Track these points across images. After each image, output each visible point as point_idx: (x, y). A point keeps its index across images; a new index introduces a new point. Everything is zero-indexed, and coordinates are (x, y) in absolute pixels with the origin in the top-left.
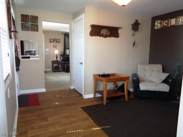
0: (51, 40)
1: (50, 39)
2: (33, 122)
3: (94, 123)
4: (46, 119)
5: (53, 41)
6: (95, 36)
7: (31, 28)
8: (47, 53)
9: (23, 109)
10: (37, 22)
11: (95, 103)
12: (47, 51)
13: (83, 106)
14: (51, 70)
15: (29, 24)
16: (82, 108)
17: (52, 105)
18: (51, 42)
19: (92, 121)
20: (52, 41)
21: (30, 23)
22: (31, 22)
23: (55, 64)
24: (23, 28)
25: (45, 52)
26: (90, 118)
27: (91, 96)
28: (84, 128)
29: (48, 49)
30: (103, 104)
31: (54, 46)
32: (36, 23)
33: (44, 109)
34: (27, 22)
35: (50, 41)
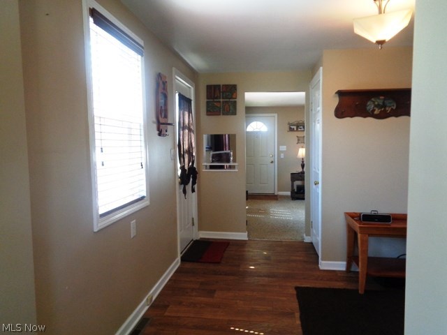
0: (292, 127)
1: (290, 124)
2: (187, 293)
3: (300, 327)
4: (211, 293)
5: (297, 129)
6: (352, 116)
7: (224, 110)
8: (282, 156)
9: (188, 265)
10: (234, 97)
11: (339, 285)
12: (282, 152)
13: (303, 286)
14: (289, 193)
15: (220, 102)
16: (297, 288)
17: (241, 270)
18: (291, 130)
19: (298, 322)
20: (295, 127)
21: (221, 100)
22: (223, 98)
23: (298, 180)
24: (210, 111)
25: (279, 152)
26: (298, 315)
27: (340, 266)
28: (270, 329)
29: (285, 147)
30: (358, 290)
31: (298, 140)
32: (232, 98)
33: (221, 274)
34: (216, 98)
35: (290, 128)
